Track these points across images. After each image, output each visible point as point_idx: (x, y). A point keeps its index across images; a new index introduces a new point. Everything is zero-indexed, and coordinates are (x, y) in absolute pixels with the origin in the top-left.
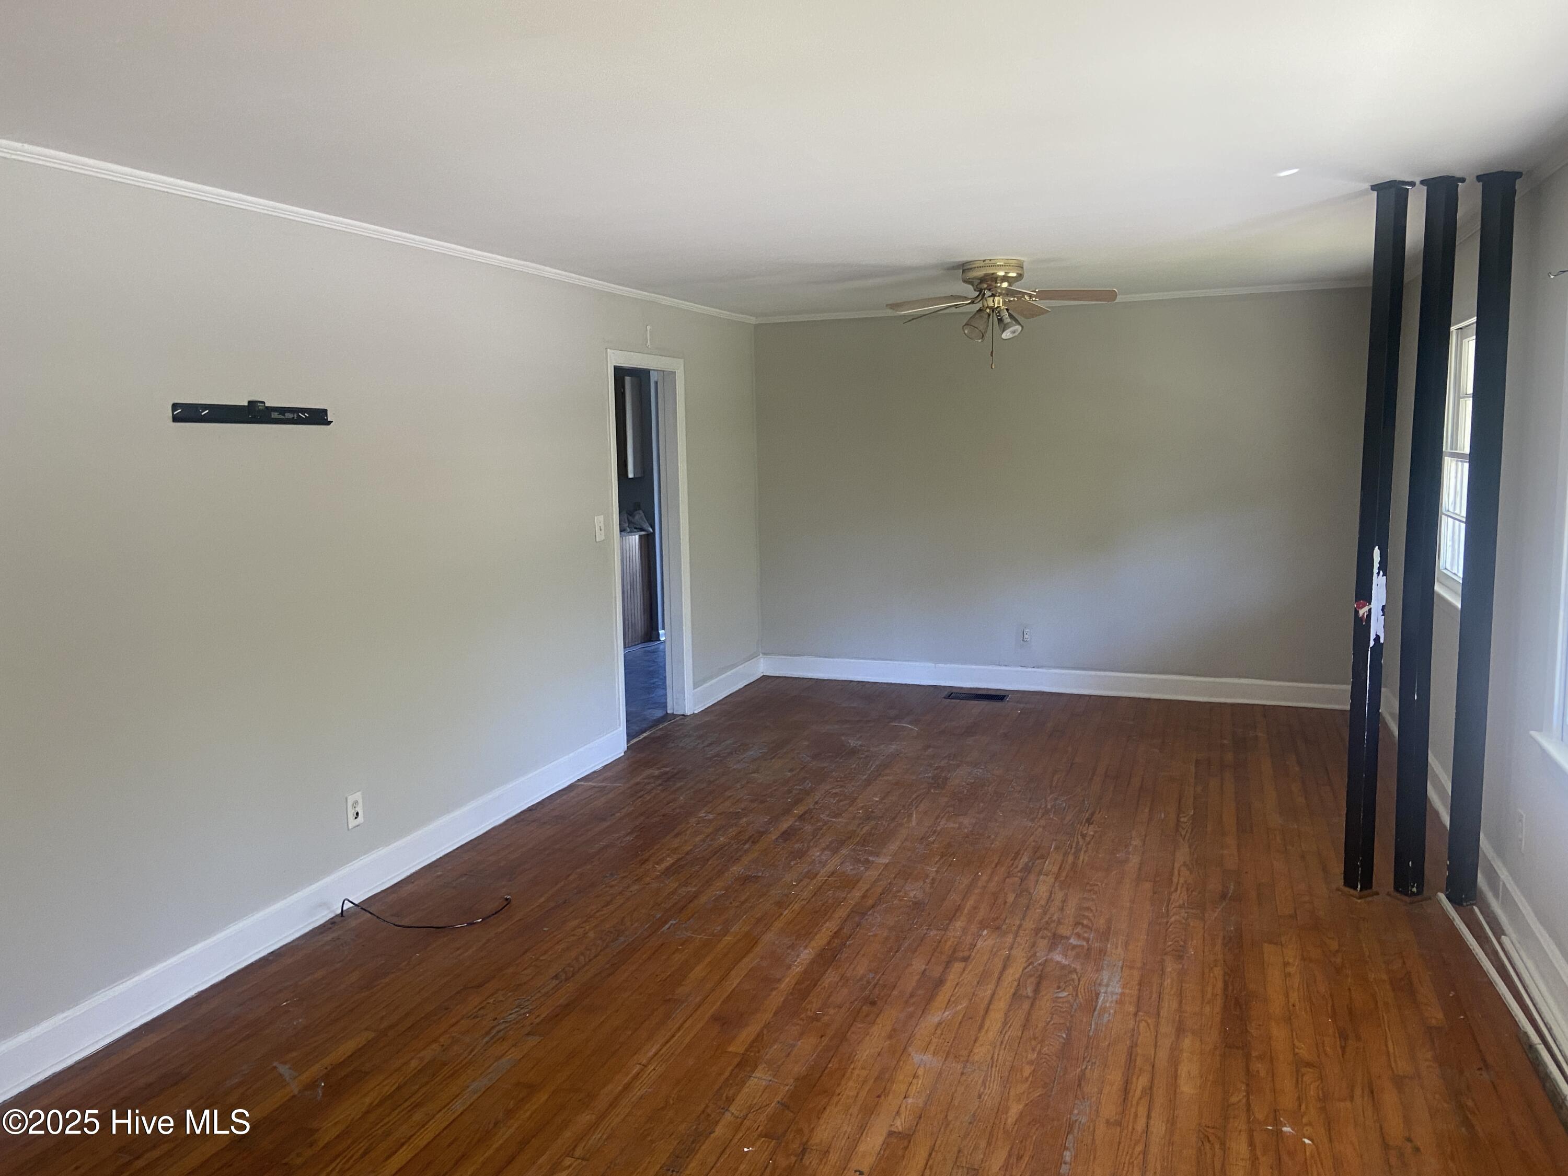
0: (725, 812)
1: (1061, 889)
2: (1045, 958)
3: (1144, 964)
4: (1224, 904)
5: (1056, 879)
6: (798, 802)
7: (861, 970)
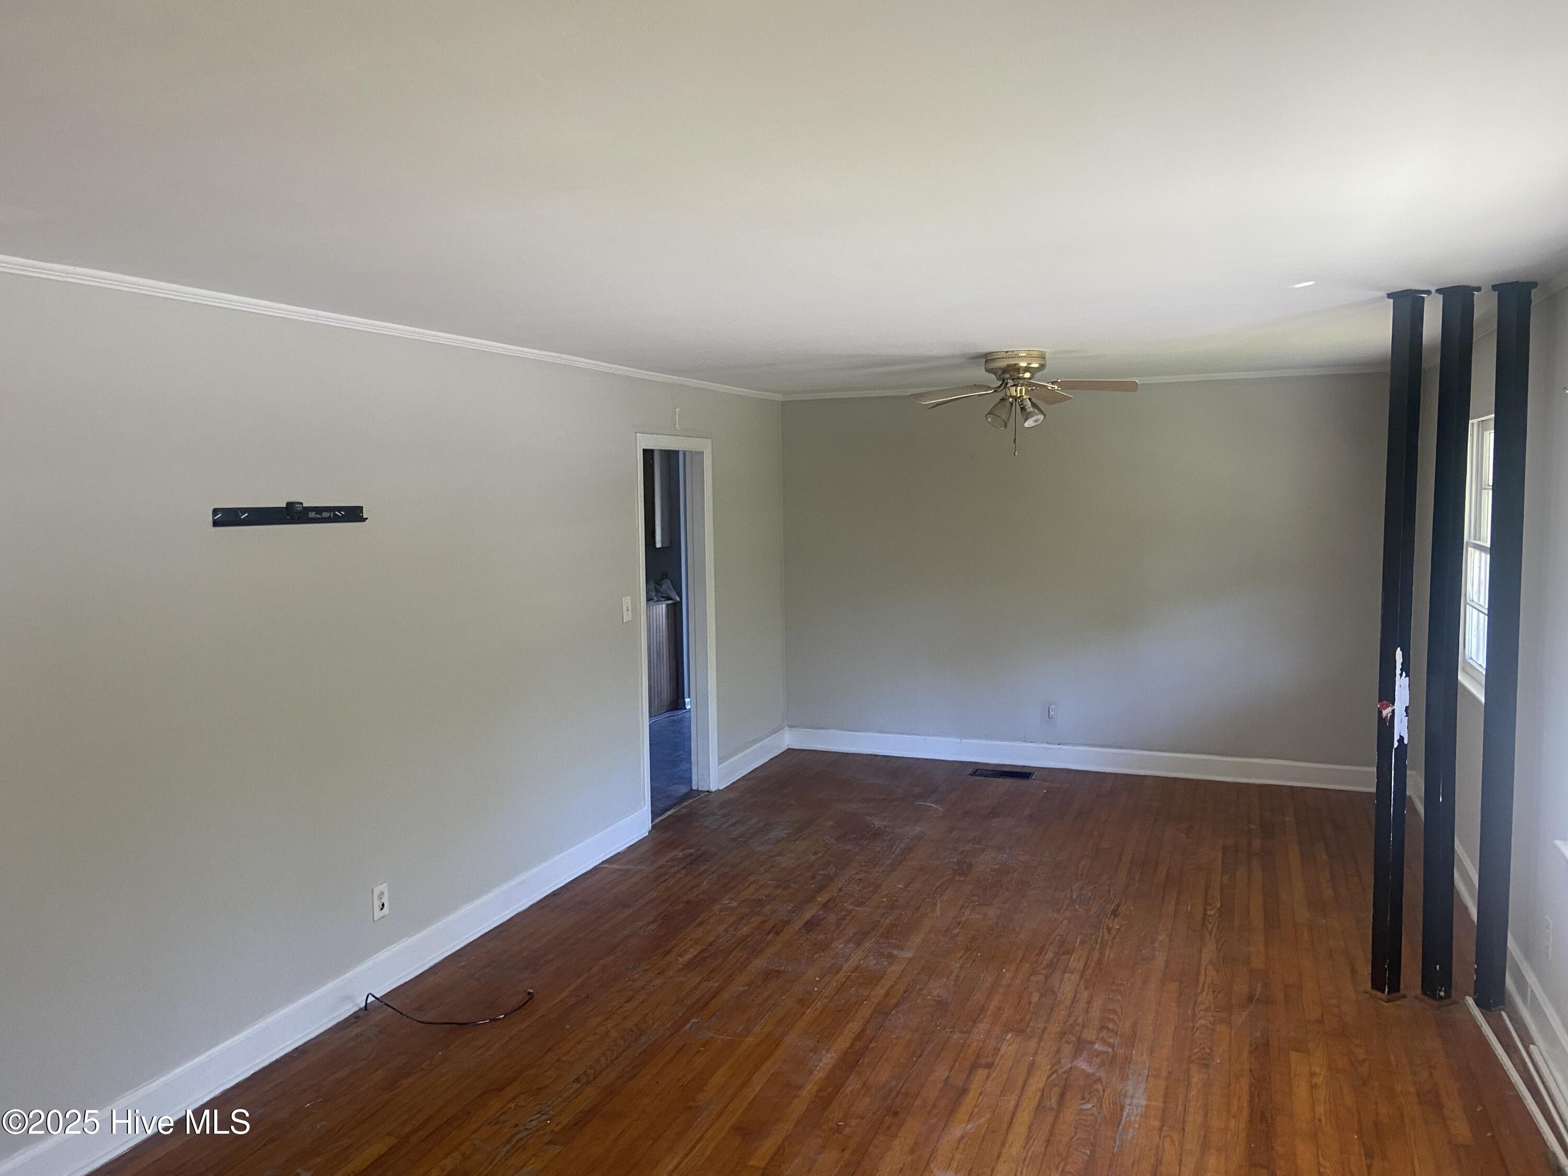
0: (747, 899)
1: (1086, 988)
2: (1070, 1065)
3: (1169, 1072)
4: (1251, 1007)
5: (1081, 977)
6: (822, 888)
7: (883, 1077)
